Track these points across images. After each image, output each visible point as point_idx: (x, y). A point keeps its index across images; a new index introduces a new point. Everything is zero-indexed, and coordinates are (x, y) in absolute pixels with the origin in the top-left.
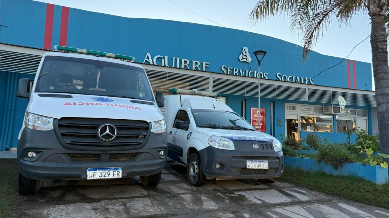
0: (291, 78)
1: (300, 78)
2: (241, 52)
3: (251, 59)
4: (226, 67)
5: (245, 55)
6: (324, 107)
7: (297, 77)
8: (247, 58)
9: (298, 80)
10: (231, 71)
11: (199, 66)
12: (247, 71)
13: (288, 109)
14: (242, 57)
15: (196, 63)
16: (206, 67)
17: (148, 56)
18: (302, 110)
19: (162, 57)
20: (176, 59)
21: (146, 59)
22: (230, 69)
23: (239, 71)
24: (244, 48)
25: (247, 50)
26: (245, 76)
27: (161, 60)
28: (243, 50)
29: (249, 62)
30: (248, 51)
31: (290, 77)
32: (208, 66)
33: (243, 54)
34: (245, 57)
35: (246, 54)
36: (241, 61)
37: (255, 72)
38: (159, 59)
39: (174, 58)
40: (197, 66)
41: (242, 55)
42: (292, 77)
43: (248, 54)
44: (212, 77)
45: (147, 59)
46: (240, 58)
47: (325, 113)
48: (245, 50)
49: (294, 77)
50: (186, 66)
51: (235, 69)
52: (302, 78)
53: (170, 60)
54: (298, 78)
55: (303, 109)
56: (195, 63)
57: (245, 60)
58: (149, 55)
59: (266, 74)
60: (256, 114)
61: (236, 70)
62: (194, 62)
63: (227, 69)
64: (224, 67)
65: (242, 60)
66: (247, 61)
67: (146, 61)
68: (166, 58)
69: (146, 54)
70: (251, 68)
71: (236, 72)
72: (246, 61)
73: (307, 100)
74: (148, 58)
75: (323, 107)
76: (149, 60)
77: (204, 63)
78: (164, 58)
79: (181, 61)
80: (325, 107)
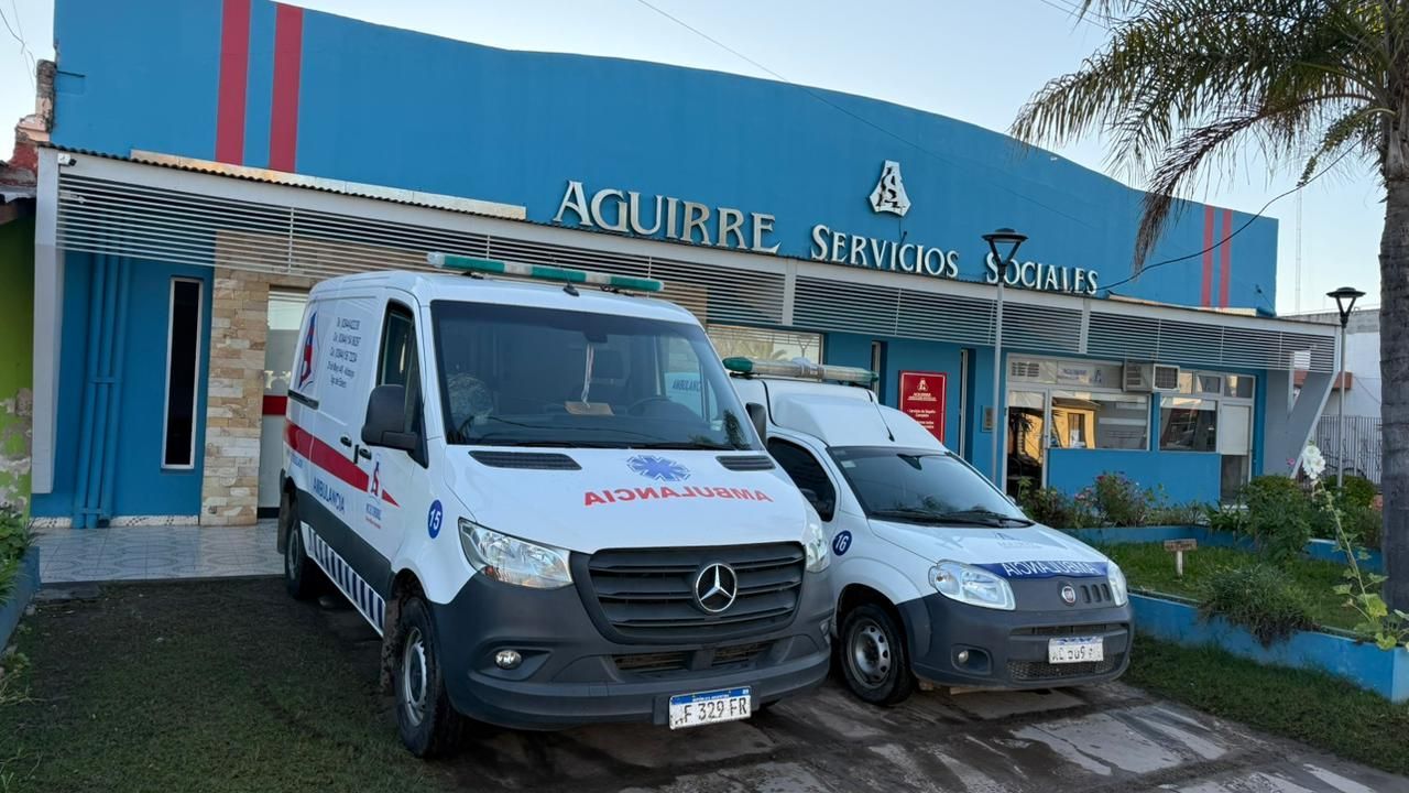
0: (1032, 271)
1: (1059, 271)
2: (880, 179)
3: (908, 204)
4: (828, 232)
5: (890, 191)
6: (1125, 368)
7: (1048, 267)
8: (894, 200)
9: (1051, 277)
10: (842, 244)
11: (739, 227)
12: (894, 246)
13: (1014, 374)
14: (881, 196)
15: (732, 218)
16: (762, 230)
17: (573, 190)
18: (1058, 377)
19: (620, 194)
20: (665, 203)
21: (566, 203)
22: (841, 239)
23: (869, 243)
24: (888, 164)
25: (896, 173)
26: (886, 268)
27: (617, 206)
28: (885, 171)
29: (903, 214)
30: (902, 175)
31: (1029, 267)
32: (769, 227)
33: (884, 187)
34: (888, 196)
35: (892, 187)
36: (877, 209)
37: (920, 248)
38: (611, 203)
39: (659, 198)
40: (735, 227)
41: (879, 189)
42: (1033, 265)
43: (899, 188)
44: (792, 272)
45: (569, 200)
46: (874, 198)
47: (1130, 386)
48: (890, 171)
49: (1040, 266)
50: (697, 226)
51: (855, 238)
52: (1065, 269)
53: (648, 206)
54: (1052, 268)
55: (1061, 372)
56: (729, 215)
57: (887, 207)
58: (578, 187)
59: (953, 256)
60: (917, 391)
61: (859, 242)
62: (724, 212)
63: (832, 236)
64: (822, 232)
65: (879, 205)
66: (897, 211)
67: (567, 207)
68: (635, 197)
69: (568, 184)
70: (905, 233)
71: (860, 249)
72: (892, 210)
73: (1083, 350)
74: (573, 198)
75: (1123, 367)
76: (576, 203)
77: (758, 217)
78: (628, 199)
79: (681, 207)
80: (1129, 369)
